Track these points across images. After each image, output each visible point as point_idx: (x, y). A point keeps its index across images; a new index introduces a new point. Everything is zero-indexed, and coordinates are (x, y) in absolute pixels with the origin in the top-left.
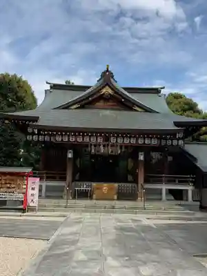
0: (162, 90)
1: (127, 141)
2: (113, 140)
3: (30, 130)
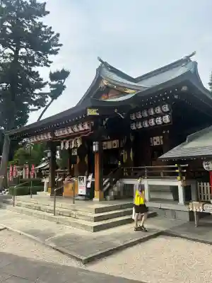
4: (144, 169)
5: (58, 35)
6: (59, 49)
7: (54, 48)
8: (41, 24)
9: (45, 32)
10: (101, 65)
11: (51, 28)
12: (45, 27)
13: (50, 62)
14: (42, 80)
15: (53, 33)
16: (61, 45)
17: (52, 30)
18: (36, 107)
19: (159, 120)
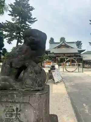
1: (68, 55)
2: (65, 55)
3: (48, 53)
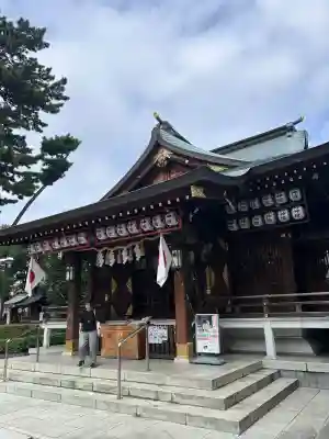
0: (296, 127)
4: (261, 300)
5: (64, 81)
6: (61, 105)
7: (54, 102)
8: (33, 61)
9: (40, 76)
10: (158, 126)
11: (49, 70)
12: (41, 67)
13: (44, 125)
14: (30, 151)
15: (53, 78)
16: (66, 98)
17: (51, 74)
18: (15, 197)
19: (284, 215)
